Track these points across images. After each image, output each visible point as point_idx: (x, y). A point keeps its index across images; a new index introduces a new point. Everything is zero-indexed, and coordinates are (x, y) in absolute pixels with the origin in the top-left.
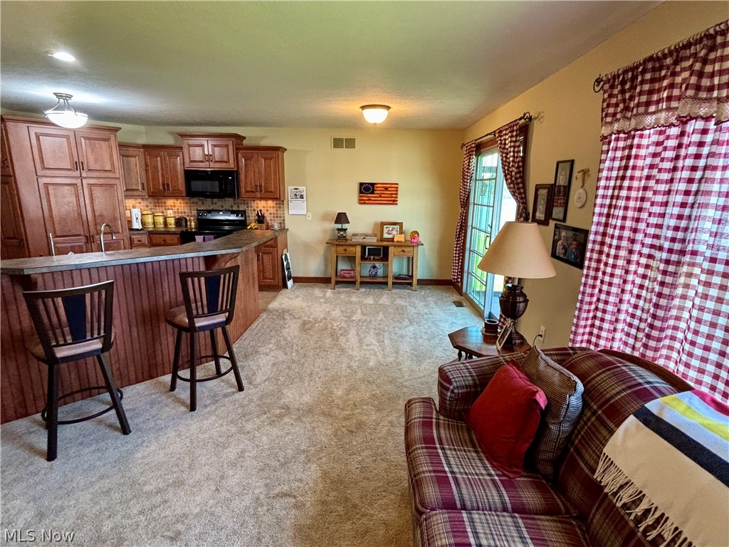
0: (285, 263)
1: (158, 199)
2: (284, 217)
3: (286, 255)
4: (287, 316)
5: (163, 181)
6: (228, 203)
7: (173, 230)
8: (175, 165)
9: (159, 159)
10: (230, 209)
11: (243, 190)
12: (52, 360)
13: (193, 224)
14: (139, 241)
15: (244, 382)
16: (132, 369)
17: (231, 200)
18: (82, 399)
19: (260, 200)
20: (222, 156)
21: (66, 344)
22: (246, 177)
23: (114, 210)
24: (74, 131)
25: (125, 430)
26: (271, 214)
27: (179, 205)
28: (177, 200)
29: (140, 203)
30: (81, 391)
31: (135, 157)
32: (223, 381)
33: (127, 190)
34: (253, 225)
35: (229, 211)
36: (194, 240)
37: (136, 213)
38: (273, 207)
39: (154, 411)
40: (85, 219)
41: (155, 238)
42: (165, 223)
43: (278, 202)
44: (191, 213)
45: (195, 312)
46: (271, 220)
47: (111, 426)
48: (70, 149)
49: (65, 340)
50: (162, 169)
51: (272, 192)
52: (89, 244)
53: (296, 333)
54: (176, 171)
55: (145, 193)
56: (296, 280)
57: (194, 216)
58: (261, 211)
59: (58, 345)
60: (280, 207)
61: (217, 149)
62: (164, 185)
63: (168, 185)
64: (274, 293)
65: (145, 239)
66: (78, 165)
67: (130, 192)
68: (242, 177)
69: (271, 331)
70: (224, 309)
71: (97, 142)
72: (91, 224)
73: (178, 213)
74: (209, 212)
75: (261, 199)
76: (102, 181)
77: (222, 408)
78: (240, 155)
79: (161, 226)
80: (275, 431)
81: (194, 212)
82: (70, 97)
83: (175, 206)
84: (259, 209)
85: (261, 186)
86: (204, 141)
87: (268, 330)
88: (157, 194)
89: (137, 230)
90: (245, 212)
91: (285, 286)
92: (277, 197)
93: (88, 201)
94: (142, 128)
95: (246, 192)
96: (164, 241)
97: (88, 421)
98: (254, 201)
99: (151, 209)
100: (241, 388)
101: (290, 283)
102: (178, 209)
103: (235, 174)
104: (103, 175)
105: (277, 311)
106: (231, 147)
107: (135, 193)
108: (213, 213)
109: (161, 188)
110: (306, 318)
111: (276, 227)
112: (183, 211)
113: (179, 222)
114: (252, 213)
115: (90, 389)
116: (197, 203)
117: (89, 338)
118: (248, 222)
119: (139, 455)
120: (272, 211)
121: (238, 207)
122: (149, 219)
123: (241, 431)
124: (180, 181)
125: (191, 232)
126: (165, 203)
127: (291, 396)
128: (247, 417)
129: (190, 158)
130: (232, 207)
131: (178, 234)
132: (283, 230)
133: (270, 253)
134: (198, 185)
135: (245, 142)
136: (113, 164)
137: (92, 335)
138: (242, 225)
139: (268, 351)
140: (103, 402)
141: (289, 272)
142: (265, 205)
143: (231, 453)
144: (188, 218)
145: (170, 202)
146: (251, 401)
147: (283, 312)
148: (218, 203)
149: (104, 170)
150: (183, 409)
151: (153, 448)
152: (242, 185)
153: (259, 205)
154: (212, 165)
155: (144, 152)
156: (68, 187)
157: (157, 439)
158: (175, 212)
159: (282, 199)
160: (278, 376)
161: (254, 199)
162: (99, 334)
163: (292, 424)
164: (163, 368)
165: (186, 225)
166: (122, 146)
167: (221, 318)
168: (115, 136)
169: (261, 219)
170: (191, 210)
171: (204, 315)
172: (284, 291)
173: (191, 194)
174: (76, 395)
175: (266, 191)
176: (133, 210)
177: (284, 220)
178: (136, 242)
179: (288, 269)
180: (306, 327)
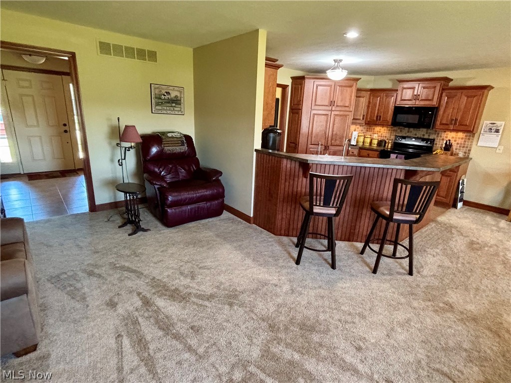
0: (461, 187)
1: (370, 126)
2: (471, 147)
3: (463, 180)
4: (454, 231)
5: (378, 113)
6: (422, 132)
7: (375, 148)
8: (389, 103)
9: (379, 98)
10: (422, 136)
11: (438, 123)
12: (310, 213)
13: (390, 145)
14: (353, 153)
15: (414, 270)
16: (340, 231)
17: (425, 130)
18: (312, 238)
19: (451, 132)
20: (428, 95)
21: (319, 206)
22: (444, 112)
23: (344, 131)
24: (335, 82)
25: (333, 266)
26: (458, 144)
27: (383, 131)
28: (383, 127)
29: (358, 128)
30: (312, 233)
31: (364, 97)
32: (397, 262)
33: (354, 119)
34: (438, 151)
35: (420, 138)
36: (389, 157)
37: (355, 134)
38: (462, 139)
39: (349, 262)
40: (327, 136)
41: (363, 152)
42: (371, 143)
43: (469, 134)
44: (390, 137)
45: (396, 208)
46: (456, 149)
47: (326, 260)
48: (330, 93)
49: (320, 204)
50: (379, 105)
51: (466, 125)
52: (326, 150)
53: (462, 248)
54: (388, 107)
55: (363, 122)
56: (467, 203)
57: (392, 140)
58: (449, 140)
59: (316, 205)
60: (469, 139)
61: (425, 90)
62: (377, 117)
63: (380, 116)
64: (444, 210)
65: (356, 152)
66: (332, 103)
67: (355, 121)
68: (441, 112)
69: (439, 239)
70: (417, 212)
71: (345, 88)
72: (329, 139)
73: (381, 136)
74: (404, 138)
75: (453, 130)
76: (342, 113)
77: (395, 281)
78: (444, 94)
79: (367, 145)
80: (437, 319)
81: (393, 137)
82: (341, 61)
83: (380, 132)
84: (447, 139)
85: (456, 120)
86: (416, 85)
87: (436, 237)
88: (371, 122)
89: (353, 145)
90: (434, 140)
91: (455, 206)
92: (470, 130)
93: (331, 125)
94: (372, 78)
95: (441, 124)
96: (368, 155)
97: (314, 252)
98: (445, 132)
99: (364, 133)
100: (411, 273)
101: (460, 205)
102: (382, 134)
103: (434, 110)
104: (344, 109)
105: (446, 225)
106: (438, 88)
107: (358, 121)
108: (407, 139)
109: (375, 119)
110: (475, 239)
111: (461, 155)
112: (385, 135)
113: (380, 143)
114: (440, 142)
115: (317, 234)
116: (396, 131)
117: (331, 206)
118: (434, 148)
119: (340, 285)
120: (460, 141)
121: (429, 136)
122: (361, 139)
123: (409, 304)
124: (389, 113)
125: (387, 151)
126: (374, 129)
127: (455, 298)
128: (414, 297)
129: (401, 97)
130: (424, 135)
131: (377, 151)
132: (467, 158)
133: (449, 176)
134: (401, 118)
135: (451, 84)
136: (350, 102)
137: (333, 205)
138: (428, 150)
139: (435, 254)
140: (322, 244)
141: (462, 196)
142: (454, 136)
143: (400, 316)
144: (387, 141)
145: (377, 129)
146: (418, 286)
147: (451, 227)
148: (413, 132)
149: (345, 106)
150: (368, 269)
151: (348, 285)
152: (439, 119)
153: (449, 136)
154: (417, 102)
155: (370, 94)
156: (324, 116)
157: (351, 280)
158: (379, 136)
159: (474, 132)
160: (443, 277)
161: (445, 130)
162: (336, 205)
163: (455, 322)
164: (358, 238)
165: (385, 146)
166: (359, 90)
167: (413, 217)
168: (356, 84)
169: (448, 147)
170: (390, 135)
171: (401, 212)
172: (452, 210)
173: (395, 123)
174: (309, 235)
175: (461, 125)
176: (354, 132)
177: (470, 150)
178: (350, 153)
179: (462, 192)
180: (473, 246)
